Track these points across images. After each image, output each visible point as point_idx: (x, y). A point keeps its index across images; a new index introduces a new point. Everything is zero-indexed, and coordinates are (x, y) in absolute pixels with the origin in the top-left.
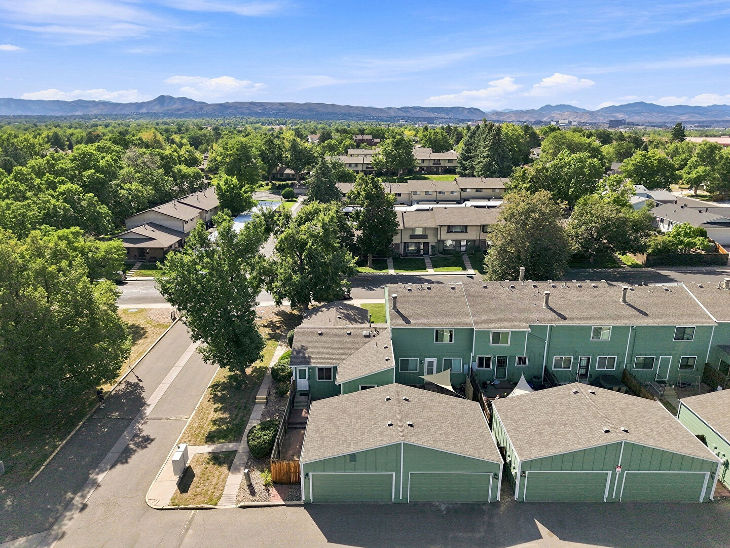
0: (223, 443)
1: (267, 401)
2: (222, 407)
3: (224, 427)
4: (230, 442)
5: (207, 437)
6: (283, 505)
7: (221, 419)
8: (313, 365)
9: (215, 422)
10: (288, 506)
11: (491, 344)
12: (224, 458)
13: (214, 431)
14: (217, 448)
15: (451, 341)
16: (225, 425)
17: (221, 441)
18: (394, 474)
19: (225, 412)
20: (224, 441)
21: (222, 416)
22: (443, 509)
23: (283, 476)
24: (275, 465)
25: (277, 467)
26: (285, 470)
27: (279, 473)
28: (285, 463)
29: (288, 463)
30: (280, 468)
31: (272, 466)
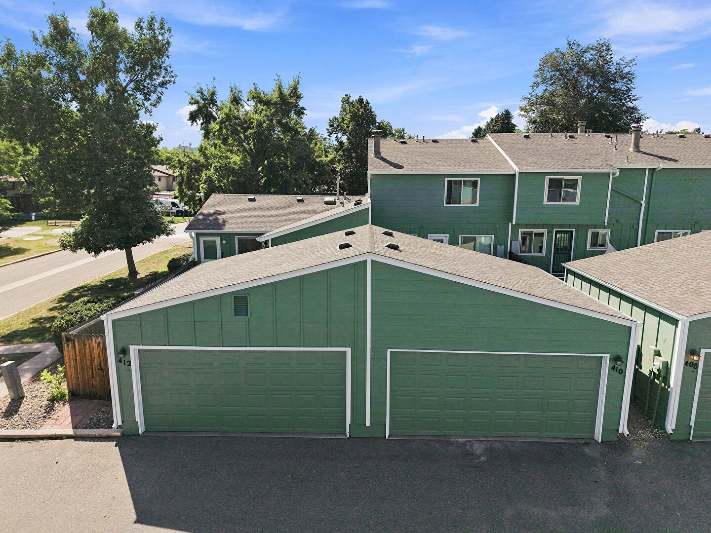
3: (49, 324)
5: (3, 337)
6: (69, 437)
7: (52, 317)
8: (227, 229)
9: (36, 321)
10: (76, 438)
11: (545, 202)
13: (25, 330)
14: (8, 349)
15: (474, 201)
17: (26, 340)
18: (349, 350)
20: (31, 340)
22: (478, 452)
23: (93, 377)
24: (72, 349)
25: (77, 354)
26: (96, 362)
27: (82, 369)
28: (94, 340)
29: (101, 342)
30: (85, 356)
31: (66, 352)
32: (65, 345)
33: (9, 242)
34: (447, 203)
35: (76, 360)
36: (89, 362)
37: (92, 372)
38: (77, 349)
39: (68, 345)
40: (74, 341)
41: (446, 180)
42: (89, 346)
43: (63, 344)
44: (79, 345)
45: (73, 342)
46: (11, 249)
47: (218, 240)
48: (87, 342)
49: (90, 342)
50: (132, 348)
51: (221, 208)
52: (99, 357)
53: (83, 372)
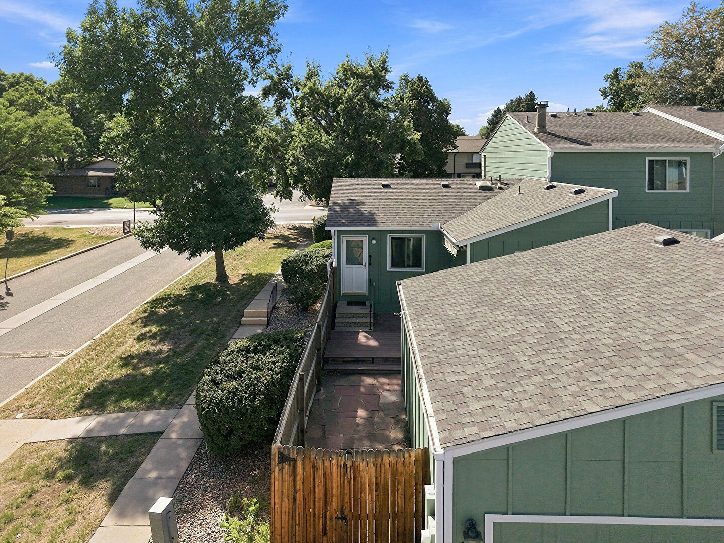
0: (129, 409)
1: (268, 321)
2: (159, 331)
3: (148, 371)
4: (148, 409)
5: (87, 395)
7: (148, 353)
8: (381, 227)
9: (126, 361)
12: (112, 458)
13: (117, 381)
14: (104, 425)
15: (683, 187)
16: (151, 365)
17: (127, 403)
19: (162, 341)
20: (133, 404)
21: (151, 349)
23: (325, 534)
24: (289, 476)
25: (298, 488)
26: (335, 504)
27: (305, 515)
28: (334, 462)
29: (349, 464)
30: (314, 492)
31: (276, 483)
32: (277, 469)
33: (47, 231)
34: (649, 189)
35: (295, 499)
36: (320, 504)
37: (325, 524)
38: (298, 478)
39: (281, 470)
40: (294, 460)
41: (647, 159)
42: (325, 473)
43: (273, 466)
44: (304, 468)
45: (291, 463)
46: (51, 240)
47: (365, 239)
48: (320, 464)
49: (327, 462)
50: (490, 520)
51: (357, 197)
52: (342, 493)
53: (306, 521)
